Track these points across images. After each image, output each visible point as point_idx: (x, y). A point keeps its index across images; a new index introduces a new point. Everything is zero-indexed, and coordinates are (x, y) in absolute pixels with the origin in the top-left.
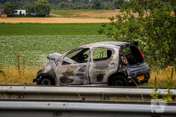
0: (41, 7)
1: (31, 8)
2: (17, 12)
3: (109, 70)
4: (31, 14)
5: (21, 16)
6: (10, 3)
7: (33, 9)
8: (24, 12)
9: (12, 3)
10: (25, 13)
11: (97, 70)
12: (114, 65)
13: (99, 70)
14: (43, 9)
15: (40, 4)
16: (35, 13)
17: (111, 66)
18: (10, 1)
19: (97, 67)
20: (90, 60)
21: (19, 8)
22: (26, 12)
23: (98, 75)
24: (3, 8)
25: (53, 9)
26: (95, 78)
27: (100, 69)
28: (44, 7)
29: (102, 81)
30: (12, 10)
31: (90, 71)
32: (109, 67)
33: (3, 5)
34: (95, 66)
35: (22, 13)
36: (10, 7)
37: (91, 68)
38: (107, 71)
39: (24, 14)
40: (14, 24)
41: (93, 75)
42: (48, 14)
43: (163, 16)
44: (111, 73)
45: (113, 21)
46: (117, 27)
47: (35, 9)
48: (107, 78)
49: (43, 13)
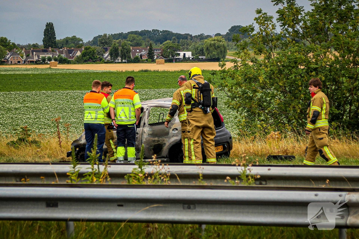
0: (213, 47)
1: (199, 49)
2: (179, 54)
3: (170, 138)
4: (200, 57)
5: (185, 60)
6: (171, 42)
7: (202, 50)
8: (189, 54)
9: (173, 42)
10: (190, 56)
11: (153, 139)
12: (177, 132)
13: (156, 139)
14: (216, 49)
15: (213, 42)
16: (205, 56)
17: (173, 132)
18: (170, 40)
19: (153, 134)
20: (145, 124)
21: (184, 48)
22: (192, 55)
23: (155, 146)
24: (160, 49)
25: (233, 50)
26: (151, 150)
27: (157, 137)
28: (218, 47)
29: (161, 154)
30: (172, 53)
31: (144, 140)
32: (170, 134)
33: (161, 45)
34: (151, 133)
35: (187, 56)
36: (170, 48)
37: (145, 136)
38: (167, 139)
39: (189, 58)
40: (172, 72)
41: (147, 146)
42: (224, 57)
43: (292, 59)
44: (172, 142)
45: (224, 67)
46: (230, 77)
47: (205, 50)
48: (167, 150)
49: (217, 57)
